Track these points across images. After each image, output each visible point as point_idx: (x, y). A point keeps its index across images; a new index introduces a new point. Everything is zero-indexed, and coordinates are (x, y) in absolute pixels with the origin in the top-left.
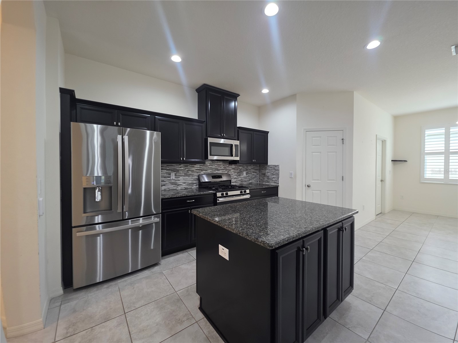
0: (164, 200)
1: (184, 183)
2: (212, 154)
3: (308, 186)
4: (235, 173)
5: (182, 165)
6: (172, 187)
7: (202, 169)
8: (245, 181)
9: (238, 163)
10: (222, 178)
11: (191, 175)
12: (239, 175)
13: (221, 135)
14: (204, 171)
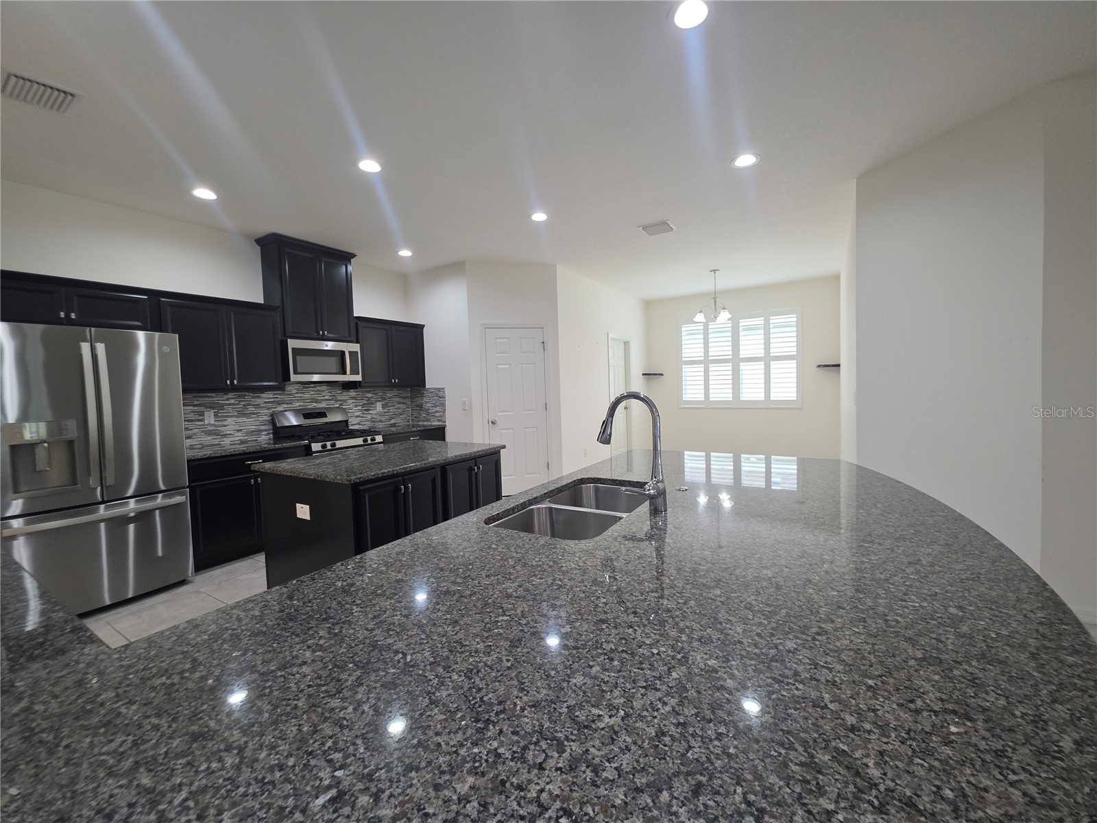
0: (192, 464)
1: (238, 431)
2: (299, 371)
3: (492, 423)
4: (356, 406)
5: (230, 395)
6: (208, 439)
7: (279, 401)
8: (381, 421)
9: (360, 386)
10: (326, 417)
11: (254, 414)
12: (366, 410)
13: (319, 334)
14: (285, 406)
